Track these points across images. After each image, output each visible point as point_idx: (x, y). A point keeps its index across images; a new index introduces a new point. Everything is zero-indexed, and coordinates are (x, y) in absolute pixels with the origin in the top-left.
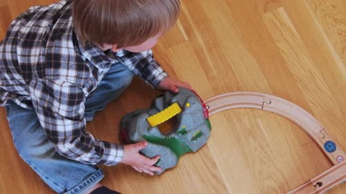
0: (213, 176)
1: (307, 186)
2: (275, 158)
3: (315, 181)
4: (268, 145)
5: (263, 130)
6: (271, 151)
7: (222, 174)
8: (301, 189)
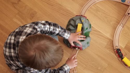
0: (94, 31)
1: (125, 16)
2: (109, 14)
3: (127, 14)
4: (105, 11)
5: (100, 7)
6: (107, 13)
7: (96, 29)
8: (124, 19)
